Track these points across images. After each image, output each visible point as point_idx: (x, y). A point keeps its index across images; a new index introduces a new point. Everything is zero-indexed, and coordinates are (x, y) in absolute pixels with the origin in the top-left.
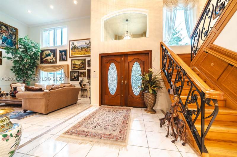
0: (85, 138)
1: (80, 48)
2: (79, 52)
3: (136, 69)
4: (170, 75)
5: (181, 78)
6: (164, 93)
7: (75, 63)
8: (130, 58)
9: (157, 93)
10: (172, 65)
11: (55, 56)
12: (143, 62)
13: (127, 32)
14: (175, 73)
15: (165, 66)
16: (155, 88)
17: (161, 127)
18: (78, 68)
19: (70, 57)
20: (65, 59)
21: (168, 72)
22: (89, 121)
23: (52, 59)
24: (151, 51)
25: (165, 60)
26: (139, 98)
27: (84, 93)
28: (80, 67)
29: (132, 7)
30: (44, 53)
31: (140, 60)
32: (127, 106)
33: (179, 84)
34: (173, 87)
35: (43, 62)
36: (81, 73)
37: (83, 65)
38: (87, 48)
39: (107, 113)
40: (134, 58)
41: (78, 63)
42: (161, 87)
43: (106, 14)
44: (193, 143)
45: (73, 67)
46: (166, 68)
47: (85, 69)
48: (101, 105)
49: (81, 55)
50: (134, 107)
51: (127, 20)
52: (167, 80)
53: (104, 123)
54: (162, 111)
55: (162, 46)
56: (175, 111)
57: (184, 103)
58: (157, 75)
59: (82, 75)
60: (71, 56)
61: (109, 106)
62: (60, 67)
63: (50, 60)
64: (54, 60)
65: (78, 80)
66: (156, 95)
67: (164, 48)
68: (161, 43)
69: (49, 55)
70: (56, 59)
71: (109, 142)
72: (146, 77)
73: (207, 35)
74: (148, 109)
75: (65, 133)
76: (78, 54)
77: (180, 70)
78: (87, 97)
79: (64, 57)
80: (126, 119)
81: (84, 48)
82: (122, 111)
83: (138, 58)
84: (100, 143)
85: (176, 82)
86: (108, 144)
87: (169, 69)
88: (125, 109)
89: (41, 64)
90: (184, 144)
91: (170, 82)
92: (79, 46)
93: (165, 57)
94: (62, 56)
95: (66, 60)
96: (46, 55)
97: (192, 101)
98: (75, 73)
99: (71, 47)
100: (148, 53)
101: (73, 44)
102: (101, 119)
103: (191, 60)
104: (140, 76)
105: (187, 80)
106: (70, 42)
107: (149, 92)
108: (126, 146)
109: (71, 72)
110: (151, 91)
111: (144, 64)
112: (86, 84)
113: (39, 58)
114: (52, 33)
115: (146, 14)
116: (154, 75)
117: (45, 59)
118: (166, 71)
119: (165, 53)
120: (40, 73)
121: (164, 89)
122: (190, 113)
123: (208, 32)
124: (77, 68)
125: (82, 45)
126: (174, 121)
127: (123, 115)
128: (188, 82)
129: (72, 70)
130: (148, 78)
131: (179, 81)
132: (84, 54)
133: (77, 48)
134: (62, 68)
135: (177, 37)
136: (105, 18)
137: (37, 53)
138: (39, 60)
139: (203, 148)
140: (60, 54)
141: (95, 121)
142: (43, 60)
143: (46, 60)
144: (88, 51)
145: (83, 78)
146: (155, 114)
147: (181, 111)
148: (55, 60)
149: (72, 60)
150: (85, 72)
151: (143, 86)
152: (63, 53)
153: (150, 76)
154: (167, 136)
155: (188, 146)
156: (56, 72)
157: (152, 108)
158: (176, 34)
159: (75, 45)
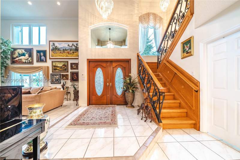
0: (87, 126)
1: (62, 49)
2: (61, 54)
3: (119, 73)
4: (144, 79)
5: (150, 81)
6: (140, 92)
7: (56, 65)
8: (114, 64)
9: (135, 93)
10: (145, 72)
11: (31, 55)
12: (125, 68)
13: (110, 39)
14: (146, 78)
15: (140, 72)
16: (134, 89)
17: (138, 115)
18: (60, 70)
19: (50, 59)
20: (44, 60)
21: (142, 77)
22: (85, 116)
23: (27, 59)
24: (130, 60)
25: (140, 67)
26: (121, 97)
27: (67, 95)
28: (62, 69)
29: (116, 21)
30: (16, 52)
31: (122, 66)
32: (112, 105)
33: (149, 85)
34: (145, 88)
35: (15, 63)
36: (63, 76)
37: (65, 68)
38: (69, 50)
39: (96, 110)
40: (117, 64)
41: (60, 65)
42: (138, 88)
43: (94, 24)
44: (156, 120)
45: (54, 69)
46: (141, 74)
47: (68, 72)
48: (89, 105)
49: (64, 57)
50: (117, 105)
51: (110, 29)
52: (142, 83)
53: (98, 116)
54: (138, 106)
55: (138, 56)
56: (146, 102)
57: (151, 97)
58: (135, 78)
59: (65, 78)
60: (51, 57)
61: (96, 106)
62: (38, 69)
63: (25, 61)
64: (29, 61)
65: (60, 83)
66: (134, 94)
67: (140, 58)
68: (138, 53)
69: (23, 55)
70: (32, 59)
71: (105, 126)
72: (127, 80)
73: (166, 52)
74: (129, 105)
75: (69, 125)
76: (59, 55)
77: (149, 76)
78: (70, 100)
79: (43, 58)
80: (114, 113)
81: (67, 50)
82: (108, 108)
83: (121, 64)
84: (100, 127)
85: (147, 84)
86: (105, 127)
87: (143, 74)
88: (111, 106)
89: (11, 64)
90: (151, 122)
91: (143, 84)
92: (61, 48)
93: (141, 65)
94: (40, 56)
95: (46, 61)
96: (19, 54)
97: (155, 96)
98: (56, 76)
99: (51, 48)
100: (128, 61)
101: (54, 45)
102: (94, 114)
103: (158, 68)
104: (122, 80)
105: (153, 82)
106: (51, 42)
107: (129, 92)
108: (117, 126)
109: (51, 74)
110: (131, 91)
111: (125, 70)
112: (70, 87)
113: (10, 57)
114: (26, 30)
115: (127, 29)
116: (133, 78)
117: (17, 59)
118: (141, 76)
119: (140, 62)
120: (11, 75)
121: (140, 90)
122: (154, 102)
123: (167, 50)
124: (58, 70)
125: (64, 47)
126: (146, 109)
127: (110, 110)
128: (153, 84)
129: (53, 72)
130: (128, 81)
131: (149, 83)
132: (67, 56)
133: (59, 50)
134: (40, 70)
135: (150, 45)
136: (92, 27)
137: (7, 51)
138: (10, 60)
139: (160, 121)
140: (38, 55)
141: (89, 116)
142: (15, 60)
143: (19, 59)
144: (71, 54)
145: (65, 81)
146: (134, 108)
147: (149, 102)
148: (31, 61)
149: (52, 62)
150: (68, 74)
151: (125, 87)
152: (42, 54)
153: (130, 79)
154: (142, 119)
155: (153, 122)
156: (32, 74)
157: (131, 105)
158: (149, 43)
159: (56, 46)
